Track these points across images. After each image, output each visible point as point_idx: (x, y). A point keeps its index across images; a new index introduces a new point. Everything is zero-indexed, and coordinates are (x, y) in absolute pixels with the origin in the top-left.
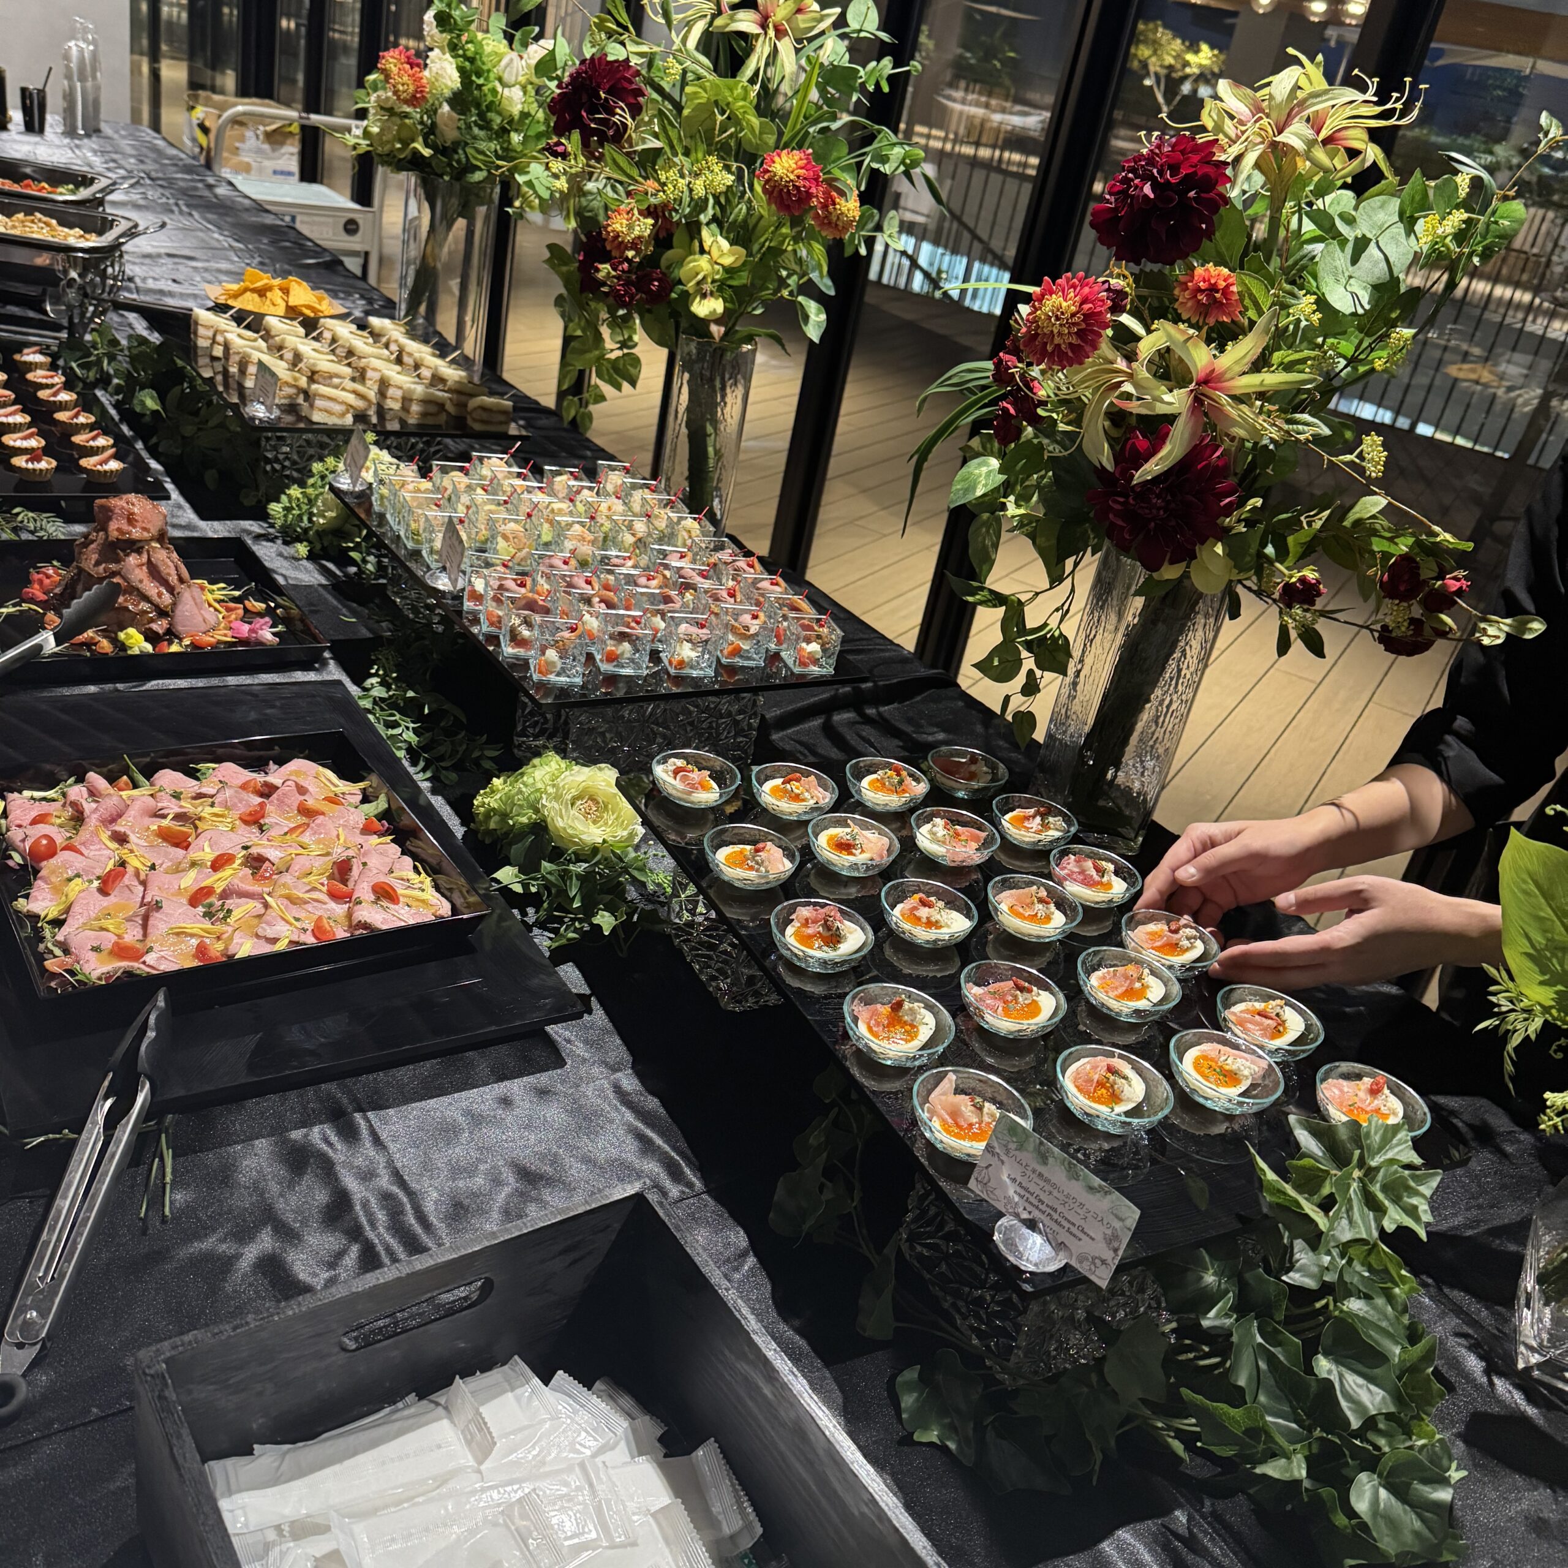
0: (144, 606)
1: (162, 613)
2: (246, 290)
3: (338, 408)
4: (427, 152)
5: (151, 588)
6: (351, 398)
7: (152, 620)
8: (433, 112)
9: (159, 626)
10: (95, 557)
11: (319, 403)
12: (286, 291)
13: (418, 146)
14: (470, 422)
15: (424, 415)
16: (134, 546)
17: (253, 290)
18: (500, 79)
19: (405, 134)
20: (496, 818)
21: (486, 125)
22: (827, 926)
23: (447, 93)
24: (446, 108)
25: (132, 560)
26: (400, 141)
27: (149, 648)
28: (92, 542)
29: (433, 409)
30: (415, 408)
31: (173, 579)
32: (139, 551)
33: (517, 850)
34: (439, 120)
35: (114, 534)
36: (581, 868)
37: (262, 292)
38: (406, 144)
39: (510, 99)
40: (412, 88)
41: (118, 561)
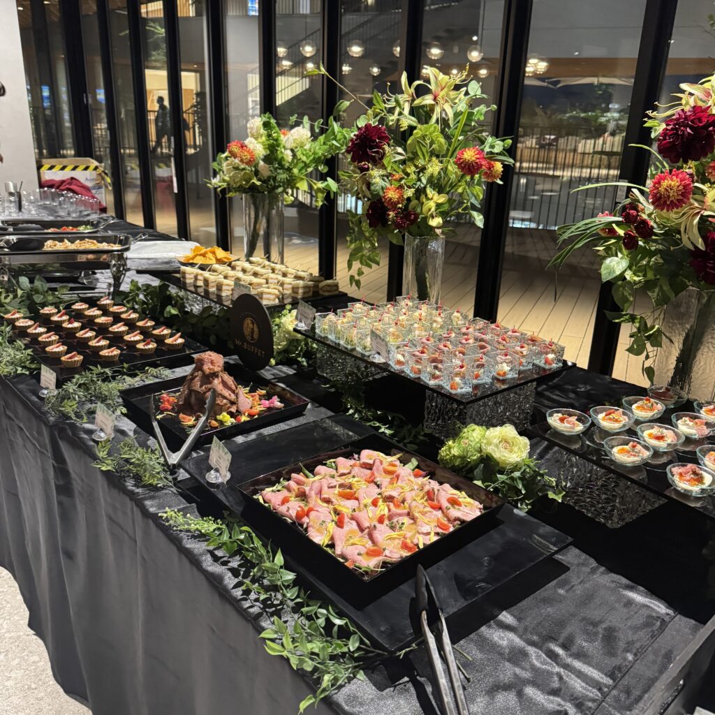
0: (225, 401)
2: (196, 256)
3: (272, 297)
4: (258, 183)
5: (226, 393)
6: (276, 292)
7: (230, 407)
8: (256, 166)
9: (234, 409)
10: (199, 383)
11: (264, 296)
12: (214, 253)
13: (255, 181)
14: (321, 292)
15: (304, 293)
16: (215, 375)
17: (201, 255)
18: (284, 147)
19: (246, 177)
20: (459, 460)
21: (281, 166)
22: (694, 473)
23: (262, 157)
24: (262, 163)
26: (245, 180)
27: (233, 421)
28: (196, 377)
29: (307, 290)
30: (301, 291)
31: (233, 387)
32: (217, 377)
33: (477, 472)
34: (259, 169)
35: (206, 371)
36: (517, 474)
37: (204, 255)
38: (248, 182)
39: (287, 155)
40: (249, 157)
41: (210, 383)
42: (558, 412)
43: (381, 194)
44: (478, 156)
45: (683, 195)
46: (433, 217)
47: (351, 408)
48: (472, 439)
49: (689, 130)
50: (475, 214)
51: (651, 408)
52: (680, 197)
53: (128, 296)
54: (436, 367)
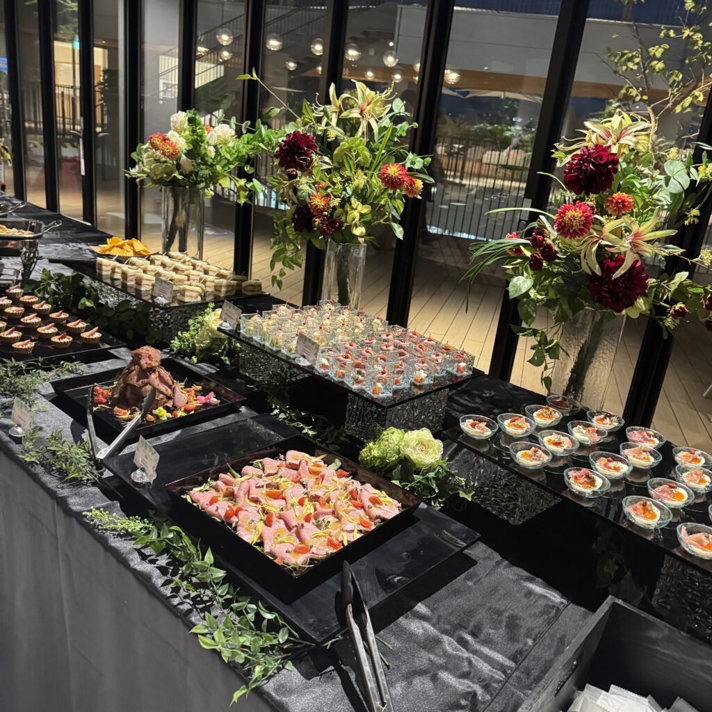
0: (161, 396)
1: (169, 398)
2: (113, 247)
3: (194, 294)
4: (180, 177)
5: (163, 388)
6: (199, 290)
7: (165, 402)
8: (178, 159)
9: (170, 404)
10: (136, 378)
11: (187, 293)
12: (132, 245)
13: (176, 174)
14: (244, 292)
15: (227, 292)
16: (152, 370)
17: (118, 247)
18: (208, 143)
19: (168, 170)
20: (379, 461)
21: (205, 163)
22: (588, 477)
23: (185, 151)
24: (184, 157)
25: (153, 376)
26: (166, 173)
27: (169, 415)
28: (133, 371)
29: (230, 289)
30: (223, 289)
31: (170, 382)
32: (154, 371)
33: (396, 472)
34: (181, 162)
35: (145, 366)
36: (431, 475)
37: (121, 247)
38: (169, 175)
39: (210, 151)
40: (171, 151)
41: (147, 378)
42: (469, 418)
43: (308, 200)
44: (401, 172)
45: (584, 225)
46: (357, 227)
47: (276, 408)
48: (392, 441)
49: (591, 166)
50: (395, 226)
51: (550, 416)
52: (582, 227)
53: (39, 286)
54: (359, 373)
